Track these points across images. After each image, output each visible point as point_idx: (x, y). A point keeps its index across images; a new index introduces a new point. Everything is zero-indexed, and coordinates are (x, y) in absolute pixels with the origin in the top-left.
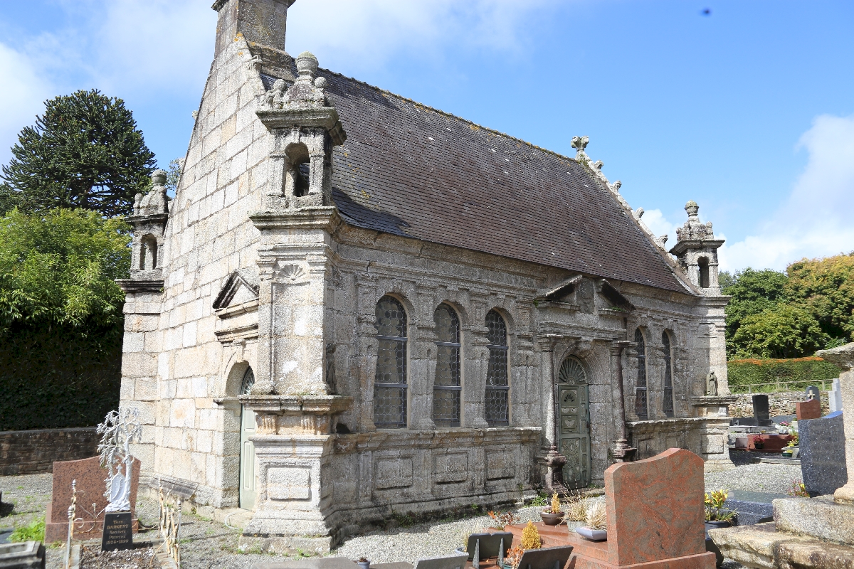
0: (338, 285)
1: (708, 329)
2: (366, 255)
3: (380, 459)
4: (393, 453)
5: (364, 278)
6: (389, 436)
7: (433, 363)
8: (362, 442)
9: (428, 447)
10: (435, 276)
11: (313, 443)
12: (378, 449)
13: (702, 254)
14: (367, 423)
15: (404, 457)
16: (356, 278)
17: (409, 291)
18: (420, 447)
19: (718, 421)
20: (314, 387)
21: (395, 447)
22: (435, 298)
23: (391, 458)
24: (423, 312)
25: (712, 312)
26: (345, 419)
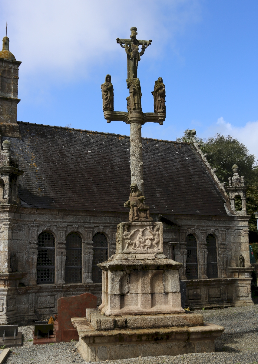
0: (20, 230)
1: (240, 232)
2: (33, 217)
3: (39, 296)
4: (45, 294)
5: (32, 226)
6: (41, 287)
7: (64, 258)
8: (29, 290)
9: (62, 292)
10: (66, 222)
11: (3, 290)
12: (38, 292)
13: (237, 194)
14: (33, 282)
15: (51, 296)
16: (29, 227)
17: (54, 229)
18: (58, 291)
19: (244, 280)
20: (4, 270)
21: (46, 292)
22: (66, 231)
23: (45, 296)
24: (60, 238)
25: (241, 224)
26: (23, 281)
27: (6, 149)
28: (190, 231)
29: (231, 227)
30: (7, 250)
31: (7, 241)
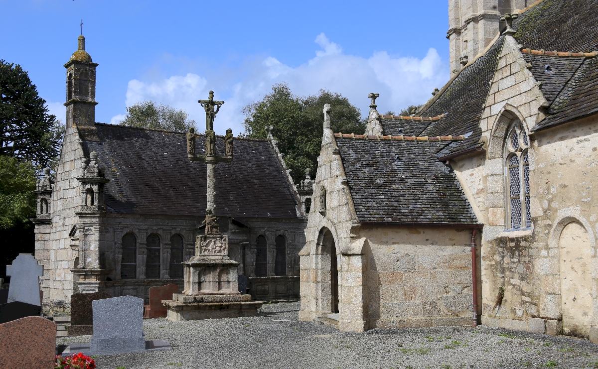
0: (107, 232)
2: (118, 220)
3: (124, 289)
4: (129, 287)
5: (117, 229)
6: (126, 281)
7: (145, 256)
8: (115, 283)
9: (143, 285)
10: (147, 225)
11: (95, 284)
12: (123, 286)
13: (307, 197)
14: (119, 277)
15: (134, 289)
16: (114, 229)
17: (136, 231)
18: (139, 285)
20: (96, 266)
21: (129, 285)
22: (147, 233)
23: (128, 289)
24: (142, 239)
26: (110, 276)
27: (93, 160)
28: (262, 232)
29: (300, 228)
30: (97, 249)
31: (98, 243)
